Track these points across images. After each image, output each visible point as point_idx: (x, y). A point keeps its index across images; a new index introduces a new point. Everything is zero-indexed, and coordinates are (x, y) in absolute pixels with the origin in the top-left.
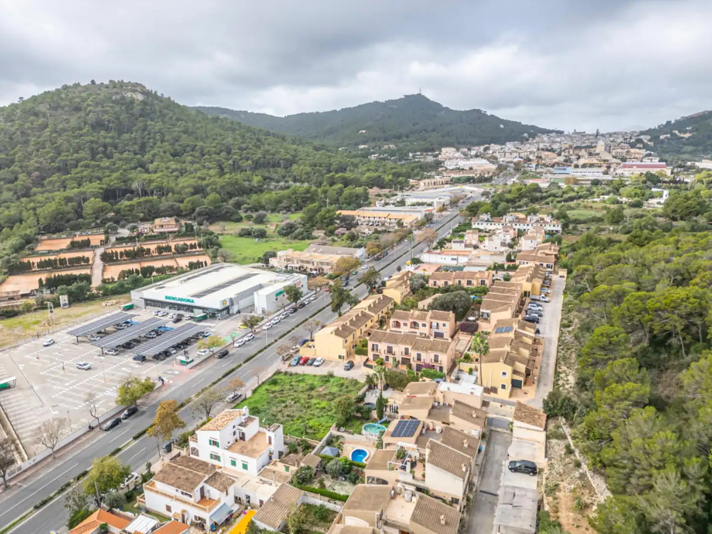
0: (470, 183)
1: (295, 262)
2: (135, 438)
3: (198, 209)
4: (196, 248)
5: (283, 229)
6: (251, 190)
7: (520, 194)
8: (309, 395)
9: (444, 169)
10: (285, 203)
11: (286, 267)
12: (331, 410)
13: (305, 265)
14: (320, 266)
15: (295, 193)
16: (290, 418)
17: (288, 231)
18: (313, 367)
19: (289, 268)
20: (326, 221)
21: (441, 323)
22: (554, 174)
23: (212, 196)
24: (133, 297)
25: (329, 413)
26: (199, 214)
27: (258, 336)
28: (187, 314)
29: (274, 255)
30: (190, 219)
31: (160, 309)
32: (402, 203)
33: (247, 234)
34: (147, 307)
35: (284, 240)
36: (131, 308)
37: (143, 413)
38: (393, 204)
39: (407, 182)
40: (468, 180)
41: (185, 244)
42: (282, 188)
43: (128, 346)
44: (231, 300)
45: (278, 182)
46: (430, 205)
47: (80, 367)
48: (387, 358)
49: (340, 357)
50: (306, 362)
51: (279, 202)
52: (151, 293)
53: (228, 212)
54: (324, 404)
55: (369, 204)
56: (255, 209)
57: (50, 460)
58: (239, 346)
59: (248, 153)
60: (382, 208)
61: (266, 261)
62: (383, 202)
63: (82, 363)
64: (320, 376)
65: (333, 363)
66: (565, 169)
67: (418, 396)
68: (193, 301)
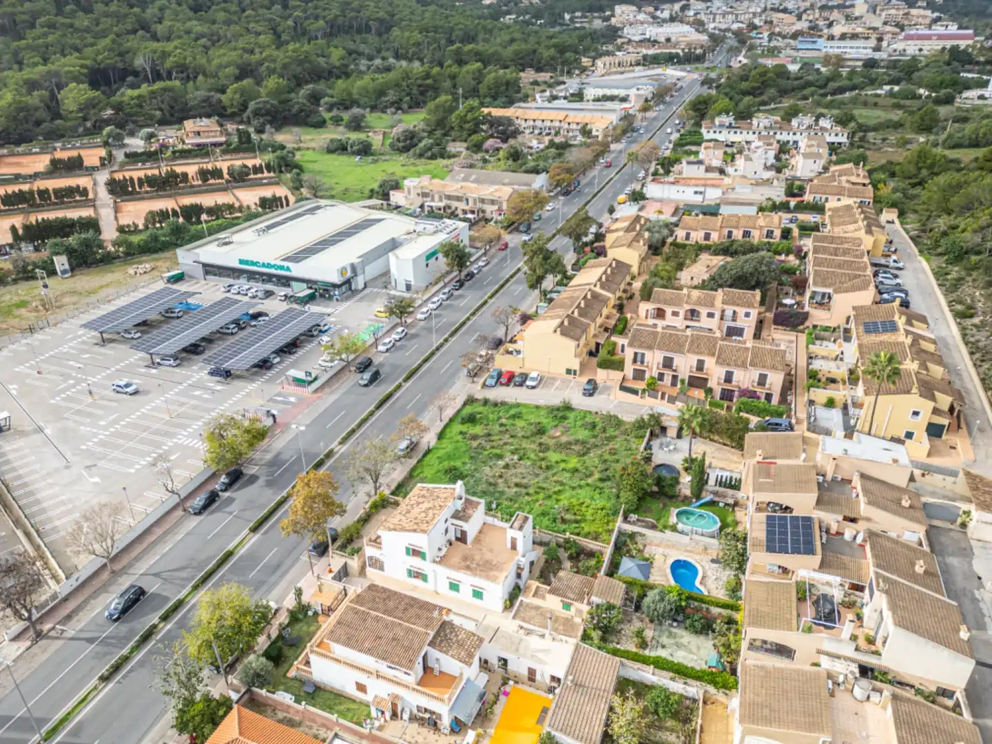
0: (674, 64)
1: (437, 197)
2: (254, 530)
3: (252, 105)
4: (263, 173)
5: (398, 140)
6: (330, 73)
7: (762, 83)
8: (540, 444)
9: (626, 40)
10: (391, 96)
11: (422, 207)
12: (591, 475)
13: (454, 204)
14: (479, 205)
15: (406, 76)
16: (524, 491)
17: (407, 144)
18: (524, 388)
19: (426, 209)
20: (467, 126)
21: (741, 311)
22: (798, 50)
23: (272, 82)
24: (180, 260)
25: (590, 481)
26: (257, 113)
27: (413, 331)
28: (282, 291)
29: (397, 186)
30: (241, 122)
31: (231, 281)
32: (579, 96)
33: (340, 148)
34: (208, 277)
35: (402, 158)
36: (179, 278)
37: (253, 479)
38: (565, 98)
39: (578, 61)
40: (671, 59)
41: (245, 166)
42: (379, 70)
43: (193, 350)
44: (353, 267)
45: (371, 58)
46: (624, 99)
47: (119, 389)
48: (661, 377)
49: (569, 371)
50: (509, 379)
51: (381, 93)
52: (210, 252)
53: (301, 111)
54: (573, 462)
55: (525, 98)
56: (345, 105)
57: (105, 576)
58: (387, 350)
59: (316, 8)
60: (547, 105)
61: (386, 197)
62: (548, 94)
63: (122, 383)
64: (548, 407)
65: (558, 382)
66: (814, 42)
67: (779, 462)
68: (288, 269)
